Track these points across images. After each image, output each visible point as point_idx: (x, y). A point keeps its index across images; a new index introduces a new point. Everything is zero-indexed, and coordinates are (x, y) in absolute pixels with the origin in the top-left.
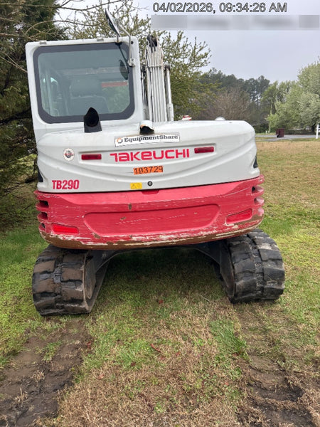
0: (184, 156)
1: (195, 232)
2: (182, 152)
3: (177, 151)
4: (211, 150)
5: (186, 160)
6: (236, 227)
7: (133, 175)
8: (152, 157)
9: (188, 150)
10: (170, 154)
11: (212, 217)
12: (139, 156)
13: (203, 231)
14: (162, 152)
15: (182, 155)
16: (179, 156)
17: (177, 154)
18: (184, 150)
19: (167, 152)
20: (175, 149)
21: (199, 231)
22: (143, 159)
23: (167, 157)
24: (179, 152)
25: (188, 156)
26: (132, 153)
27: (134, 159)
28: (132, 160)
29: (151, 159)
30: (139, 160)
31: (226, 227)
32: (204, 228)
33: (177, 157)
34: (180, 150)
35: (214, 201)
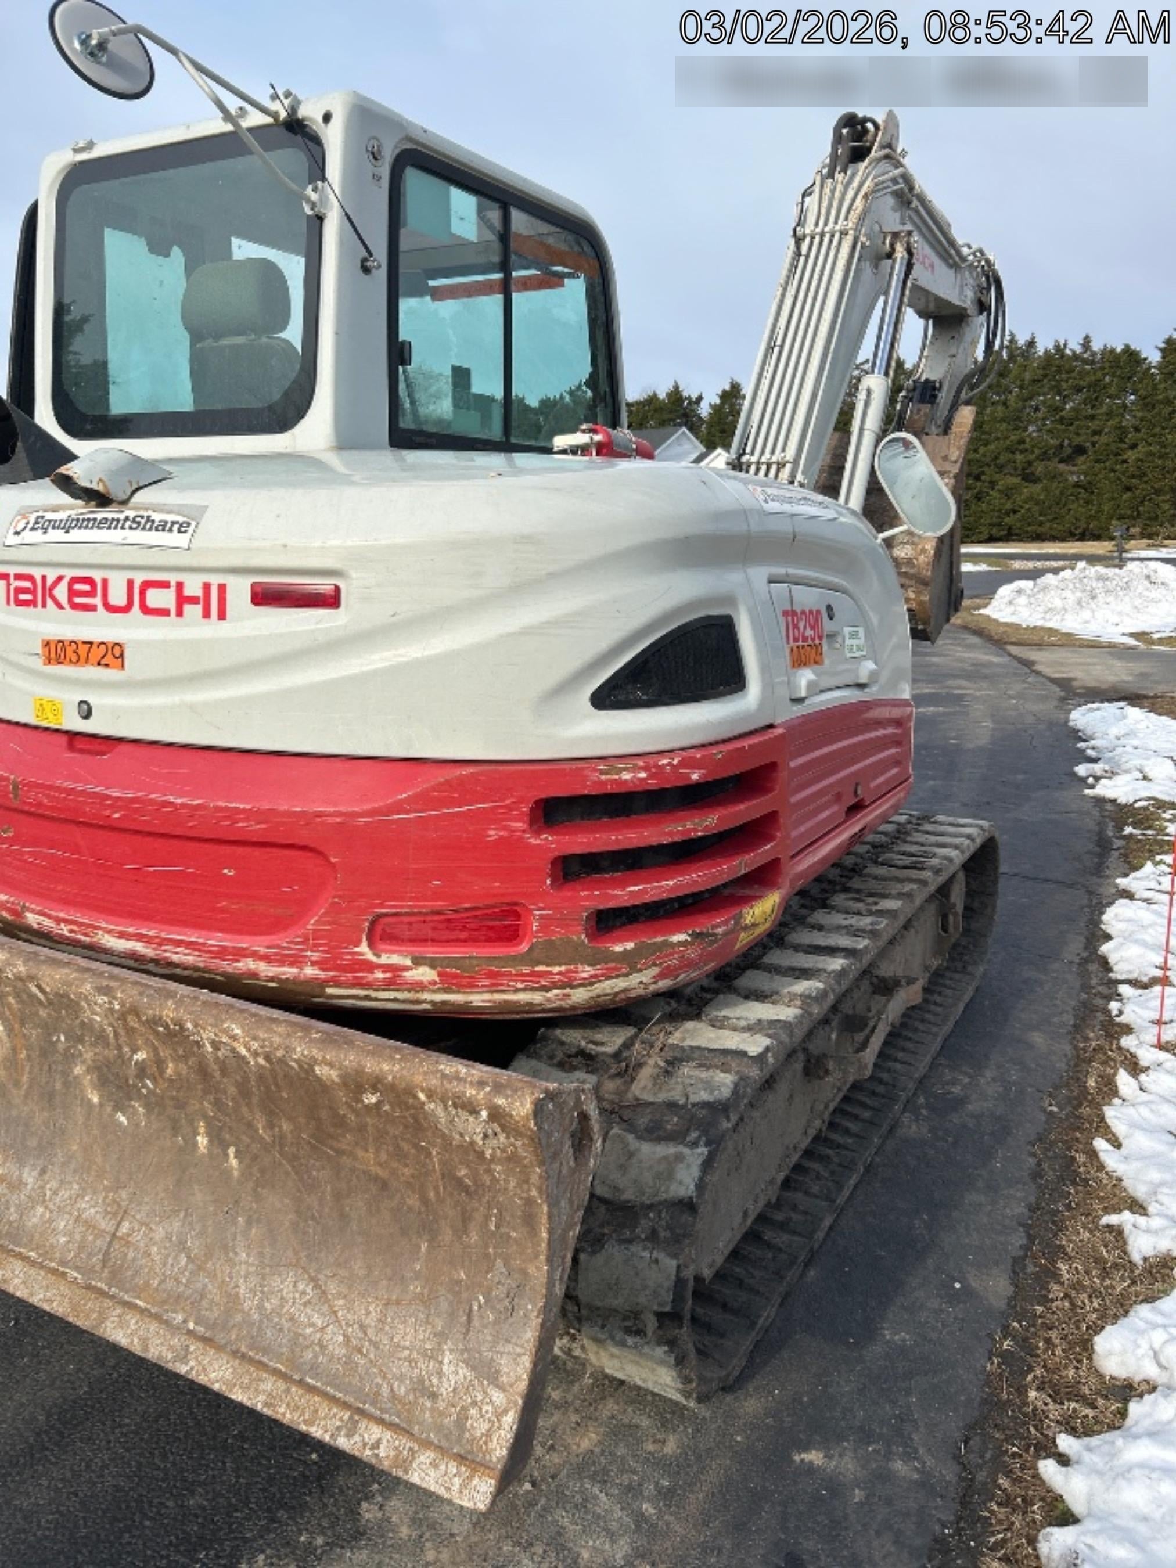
0: (206, 614)
1: (222, 953)
2: (198, 592)
3: (180, 586)
4: (332, 600)
5: (214, 629)
6: (425, 974)
7: (38, 663)
8: (97, 601)
9: (222, 588)
10: (156, 598)
11: (302, 908)
12: (61, 592)
13: (256, 956)
14: (130, 583)
15: (197, 609)
16: (188, 608)
17: (182, 600)
18: (207, 587)
19: (147, 585)
20: (173, 578)
21: (240, 954)
22: (75, 606)
23: (146, 610)
24: (188, 592)
25: (222, 615)
26: (44, 578)
27: (49, 602)
28: (44, 605)
29: (92, 608)
30: (60, 607)
31: (371, 967)
32: (259, 944)
33: (180, 613)
34: (193, 587)
35: (304, 836)
